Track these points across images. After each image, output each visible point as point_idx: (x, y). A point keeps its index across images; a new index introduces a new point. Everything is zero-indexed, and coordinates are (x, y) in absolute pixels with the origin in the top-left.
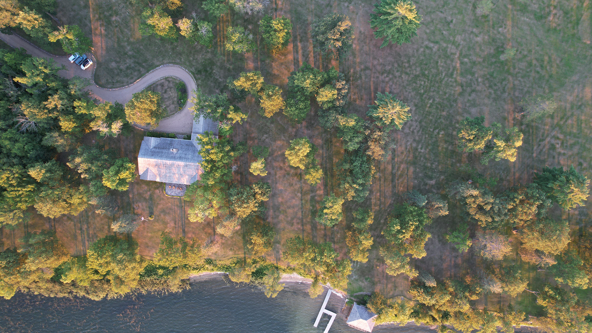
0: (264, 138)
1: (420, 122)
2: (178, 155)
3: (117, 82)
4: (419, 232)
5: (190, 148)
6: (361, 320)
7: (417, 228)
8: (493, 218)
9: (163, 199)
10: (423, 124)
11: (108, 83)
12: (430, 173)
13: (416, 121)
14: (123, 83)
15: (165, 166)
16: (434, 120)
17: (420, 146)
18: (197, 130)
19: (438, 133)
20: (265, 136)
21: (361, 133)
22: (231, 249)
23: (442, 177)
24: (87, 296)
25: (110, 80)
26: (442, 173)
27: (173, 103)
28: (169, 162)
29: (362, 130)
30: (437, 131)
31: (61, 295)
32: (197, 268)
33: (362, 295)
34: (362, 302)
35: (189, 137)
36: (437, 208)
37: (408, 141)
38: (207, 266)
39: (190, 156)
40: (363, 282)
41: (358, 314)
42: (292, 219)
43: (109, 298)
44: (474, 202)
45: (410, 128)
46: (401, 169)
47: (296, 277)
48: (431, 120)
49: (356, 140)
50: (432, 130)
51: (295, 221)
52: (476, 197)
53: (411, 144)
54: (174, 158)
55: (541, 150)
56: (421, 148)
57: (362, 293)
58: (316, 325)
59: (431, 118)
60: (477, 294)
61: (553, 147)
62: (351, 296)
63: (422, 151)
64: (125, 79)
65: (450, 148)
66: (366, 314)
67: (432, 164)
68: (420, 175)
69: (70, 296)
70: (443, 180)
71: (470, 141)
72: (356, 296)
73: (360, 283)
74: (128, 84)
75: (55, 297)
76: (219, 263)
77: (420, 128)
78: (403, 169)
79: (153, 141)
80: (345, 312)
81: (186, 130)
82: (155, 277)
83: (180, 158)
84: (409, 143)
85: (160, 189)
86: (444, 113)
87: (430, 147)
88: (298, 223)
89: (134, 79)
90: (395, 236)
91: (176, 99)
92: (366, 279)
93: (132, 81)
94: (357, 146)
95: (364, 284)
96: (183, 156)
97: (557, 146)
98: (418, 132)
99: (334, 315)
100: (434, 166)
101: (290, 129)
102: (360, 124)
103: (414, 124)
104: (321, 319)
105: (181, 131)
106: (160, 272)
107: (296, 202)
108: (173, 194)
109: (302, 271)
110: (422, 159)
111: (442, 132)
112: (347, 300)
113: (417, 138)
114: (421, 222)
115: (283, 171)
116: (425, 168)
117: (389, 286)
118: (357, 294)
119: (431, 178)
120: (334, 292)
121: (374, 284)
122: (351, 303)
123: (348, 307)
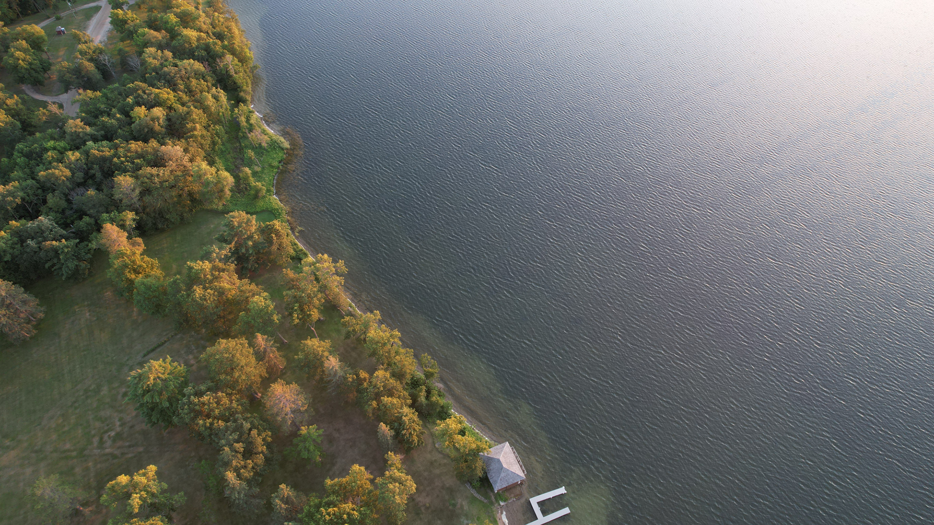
4: (332, 498)
6: (505, 466)
7: (329, 504)
8: (250, 430)
33: (478, 492)
34: (485, 483)
36: (286, 503)
40: (462, 506)
41: (503, 475)
44: (245, 467)
52: (237, 470)
57: (476, 495)
58: (566, 511)
60: (358, 375)
62: (492, 503)
66: (493, 466)
72: (486, 498)
73: (466, 508)
80: (517, 491)
92: (454, 505)
95: (462, 503)
99: (534, 501)
104: (553, 512)
112: (502, 504)
114: (318, 507)
117: (437, 471)
118: (483, 499)
121: (451, 491)
122: (500, 496)
123: (507, 494)
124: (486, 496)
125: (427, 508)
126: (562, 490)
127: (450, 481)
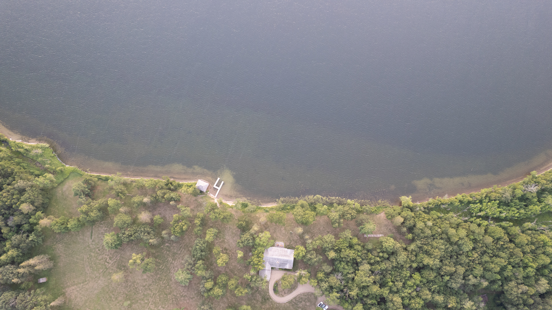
0: (240, 267)
1: (170, 272)
2: (276, 260)
3: (306, 296)
4: (175, 225)
5: (271, 263)
6: (203, 185)
7: (176, 227)
8: (144, 230)
9: (286, 240)
10: (168, 272)
11: (310, 295)
12: (168, 248)
13: (172, 273)
14: (303, 295)
15: (282, 255)
16: (164, 273)
17: (171, 261)
18: (268, 271)
19: (162, 267)
20: (239, 268)
21: (196, 268)
22: (257, 217)
23: (162, 246)
24: (322, 197)
25: (309, 296)
26: (163, 249)
27: (280, 284)
28: (280, 257)
29: (196, 269)
30: (163, 268)
31: (333, 198)
32: (272, 209)
34: (201, 192)
35: (272, 268)
36: (167, 234)
37: (176, 264)
38: (268, 210)
39: (271, 260)
40: (201, 201)
41: (204, 188)
42: (229, 230)
43: (313, 196)
44: (151, 236)
45: (175, 270)
46: (180, 251)
47: (230, 203)
48: (165, 273)
49: (198, 265)
50: (165, 268)
51: (228, 229)
52: (151, 239)
53: (175, 262)
54: (278, 259)
55: (116, 257)
56: (170, 260)
57: (202, 196)
58: (223, 182)
59: (165, 274)
60: (153, 197)
61: (110, 258)
62: (206, 194)
63: (170, 259)
64: (302, 297)
65: (158, 260)
66: (200, 188)
67: (166, 253)
68: (172, 248)
69: (329, 197)
70: (162, 245)
71: (151, 263)
73: (202, 200)
74: (301, 294)
75: (336, 197)
76: (263, 211)
77: (170, 270)
78: (179, 251)
79: (288, 267)
80: (210, 187)
81: (274, 271)
82: (291, 205)
83: (275, 259)
84: (176, 263)
85: (287, 245)
86: (159, 276)
87: (167, 260)
88: (227, 228)
89: (298, 297)
90: (186, 224)
91: (279, 286)
92: (199, 202)
93: (299, 296)
94: (198, 262)
95: (200, 200)
96: (274, 260)
97: (108, 259)
98: (171, 268)
99: (215, 186)
100: (165, 252)
101: (228, 271)
102: (196, 272)
103: (172, 272)
104: (220, 184)
105: (277, 271)
106: (289, 208)
107: (227, 237)
108: (281, 243)
109: (227, 206)
110: (171, 255)
111: (160, 267)
112: (208, 193)
113: (172, 265)
114: (174, 229)
115: (232, 252)
116: (169, 251)
117: (189, 199)
118: (204, 195)
119: (167, 246)
120: (214, 196)
121: (196, 200)
122: (206, 192)
123: (208, 190)
124: (204, 194)
125: (194, 208)
126: (219, 179)
127: (194, 198)
